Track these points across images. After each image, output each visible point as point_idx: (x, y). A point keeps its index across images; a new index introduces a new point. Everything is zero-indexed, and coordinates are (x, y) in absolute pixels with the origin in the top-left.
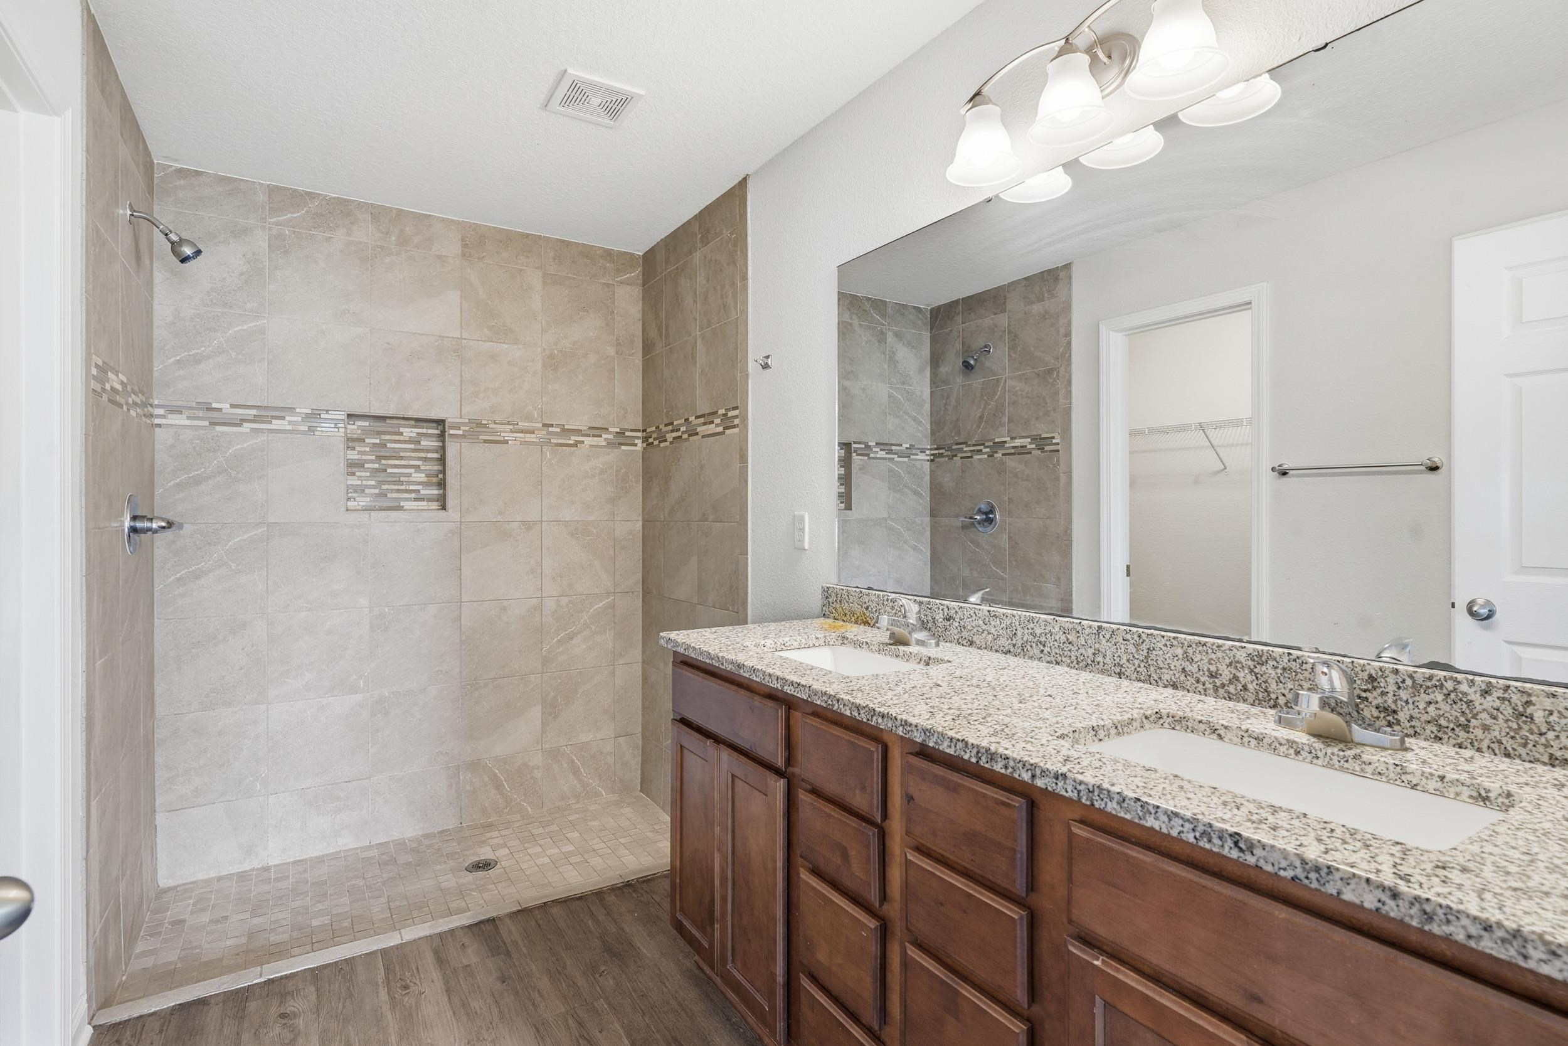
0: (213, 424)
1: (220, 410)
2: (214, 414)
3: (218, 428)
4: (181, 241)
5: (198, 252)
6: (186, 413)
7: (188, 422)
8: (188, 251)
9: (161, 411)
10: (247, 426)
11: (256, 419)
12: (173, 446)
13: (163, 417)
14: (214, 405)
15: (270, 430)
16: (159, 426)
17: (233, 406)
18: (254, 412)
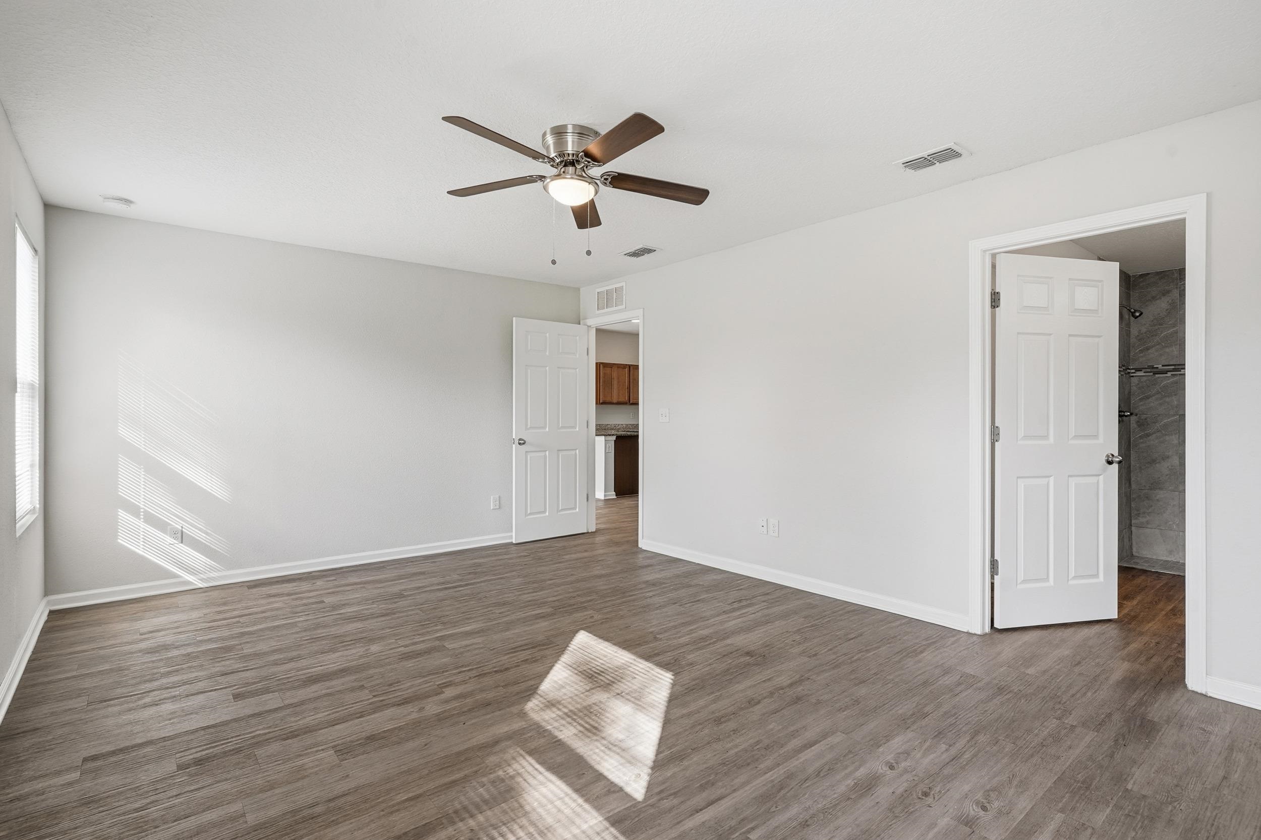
0: (1155, 374)
1: (1157, 368)
2: (1155, 370)
3: (1157, 376)
4: (1135, 311)
5: (1141, 314)
6: (1144, 370)
7: (1144, 374)
8: (1137, 314)
9: (1133, 371)
10: (1169, 374)
11: (1174, 370)
12: (1138, 384)
13: (1134, 373)
14: (1155, 366)
15: (1180, 374)
16: (1133, 376)
17: (1163, 366)
18: (1173, 367)
